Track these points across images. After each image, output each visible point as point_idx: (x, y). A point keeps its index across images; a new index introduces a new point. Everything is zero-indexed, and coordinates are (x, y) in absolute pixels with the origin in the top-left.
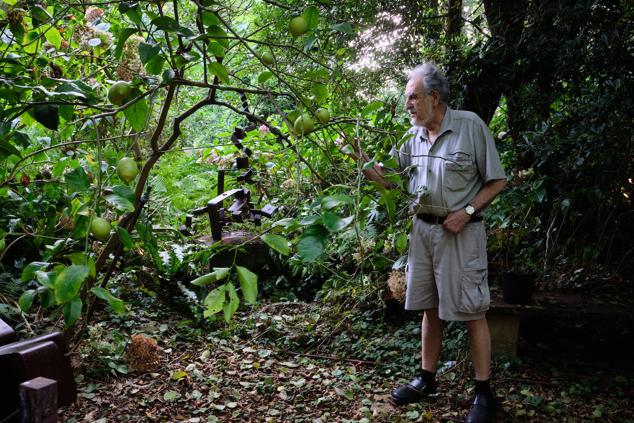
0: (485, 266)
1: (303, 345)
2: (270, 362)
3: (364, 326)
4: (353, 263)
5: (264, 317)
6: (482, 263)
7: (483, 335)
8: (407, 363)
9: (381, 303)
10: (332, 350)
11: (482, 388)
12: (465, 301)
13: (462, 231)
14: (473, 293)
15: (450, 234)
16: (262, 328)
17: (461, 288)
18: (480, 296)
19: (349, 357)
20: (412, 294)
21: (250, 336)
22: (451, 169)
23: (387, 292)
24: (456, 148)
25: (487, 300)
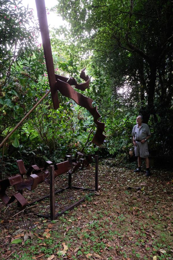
0: (148, 148)
1: (114, 165)
2: (109, 168)
3: (125, 162)
4: (122, 150)
5: (106, 161)
6: (147, 148)
7: (147, 160)
8: (134, 167)
9: (128, 158)
10: (120, 166)
11: (148, 169)
12: (145, 154)
13: (144, 143)
14: (146, 153)
15: (142, 143)
16: (106, 163)
17: (144, 152)
18: (147, 153)
19: (122, 167)
20: (136, 153)
21: (104, 164)
22: (143, 133)
23: (129, 155)
24: (144, 130)
25: (149, 154)
